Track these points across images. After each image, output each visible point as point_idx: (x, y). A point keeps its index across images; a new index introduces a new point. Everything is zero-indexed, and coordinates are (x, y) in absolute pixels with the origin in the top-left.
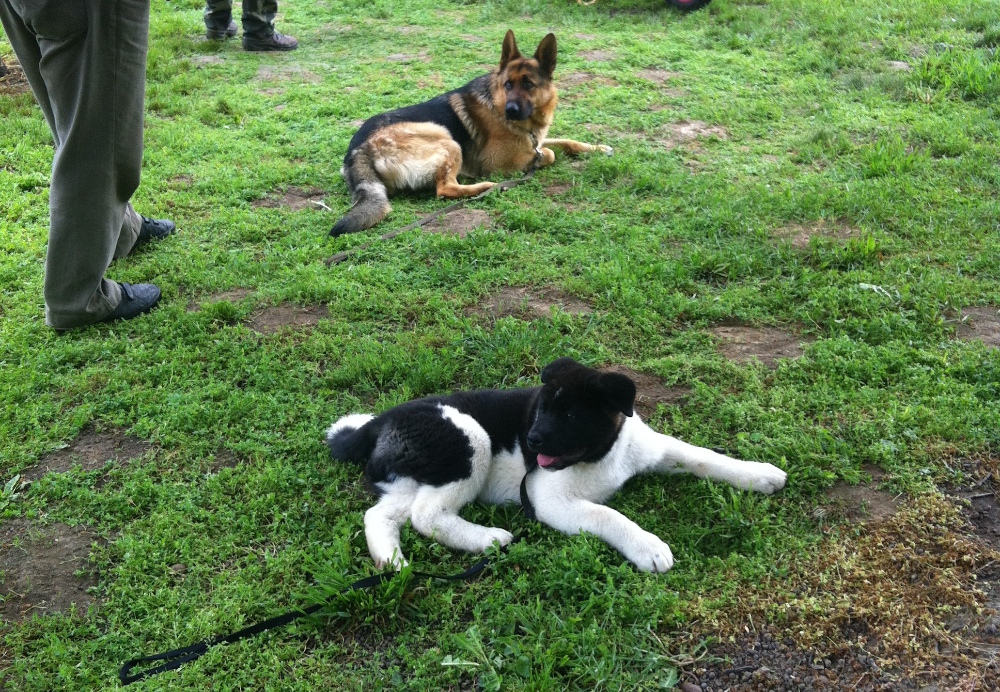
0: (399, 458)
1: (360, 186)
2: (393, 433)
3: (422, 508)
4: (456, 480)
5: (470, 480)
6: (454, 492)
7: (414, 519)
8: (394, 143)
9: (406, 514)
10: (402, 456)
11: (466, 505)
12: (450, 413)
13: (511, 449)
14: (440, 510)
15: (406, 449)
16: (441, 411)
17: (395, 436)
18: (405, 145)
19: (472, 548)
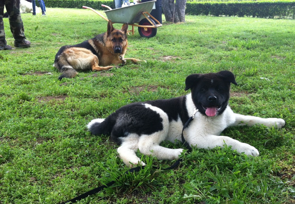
0: (129, 124)
1: (63, 67)
2: (125, 115)
3: (143, 144)
4: (157, 131)
5: (163, 131)
6: (156, 136)
7: (140, 149)
8: (73, 52)
9: (137, 148)
10: (131, 123)
11: (162, 141)
12: (147, 106)
13: (176, 120)
14: (152, 144)
15: (132, 120)
16: (144, 106)
17: (126, 116)
18: (78, 53)
19: (170, 158)
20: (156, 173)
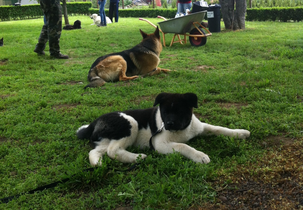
3: (111, 148)
4: (125, 137)
5: (130, 137)
6: (122, 141)
7: (108, 152)
9: (105, 151)
10: (104, 129)
11: (129, 146)
12: (122, 114)
13: (146, 127)
14: (118, 148)
15: (106, 127)
16: (119, 114)
17: (102, 123)
19: (131, 161)
20: (109, 173)
